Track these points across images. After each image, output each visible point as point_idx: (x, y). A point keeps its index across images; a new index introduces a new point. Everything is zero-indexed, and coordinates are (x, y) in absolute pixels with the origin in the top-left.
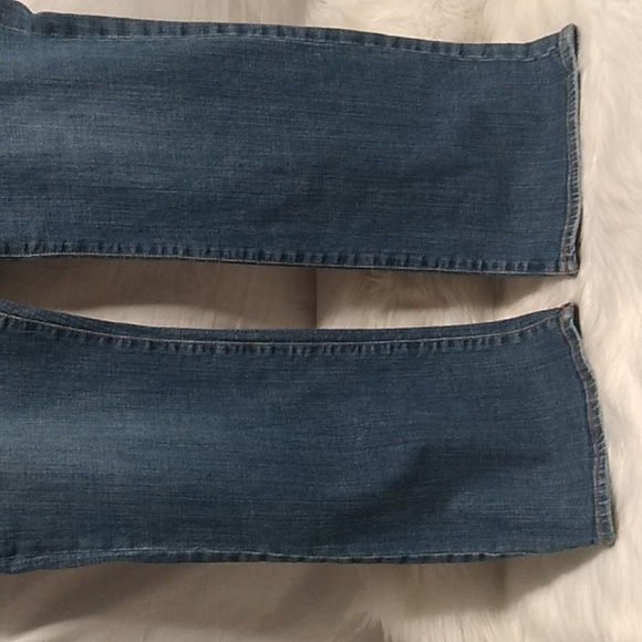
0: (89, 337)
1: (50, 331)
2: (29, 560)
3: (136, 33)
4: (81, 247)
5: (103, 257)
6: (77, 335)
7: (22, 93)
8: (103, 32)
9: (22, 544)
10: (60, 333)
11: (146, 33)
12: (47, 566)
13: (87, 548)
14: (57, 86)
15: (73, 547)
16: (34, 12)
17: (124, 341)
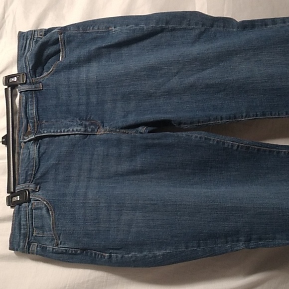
0: (270, 151)
1: (255, 150)
2: (256, 243)
3: (280, 23)
4: (264, 114)
5: (272, 118)
6: (265, 151)
7: (237, 54)
8: (266, 25)
9: (254, 237)
10: (259, 150)
11: (284, 22)
12: (264, 246)
13: (280, 239)
14: (250, 49)
15: (274, 238)
16: (238, 21)
17: (284, 152)
